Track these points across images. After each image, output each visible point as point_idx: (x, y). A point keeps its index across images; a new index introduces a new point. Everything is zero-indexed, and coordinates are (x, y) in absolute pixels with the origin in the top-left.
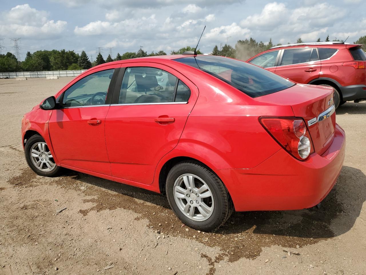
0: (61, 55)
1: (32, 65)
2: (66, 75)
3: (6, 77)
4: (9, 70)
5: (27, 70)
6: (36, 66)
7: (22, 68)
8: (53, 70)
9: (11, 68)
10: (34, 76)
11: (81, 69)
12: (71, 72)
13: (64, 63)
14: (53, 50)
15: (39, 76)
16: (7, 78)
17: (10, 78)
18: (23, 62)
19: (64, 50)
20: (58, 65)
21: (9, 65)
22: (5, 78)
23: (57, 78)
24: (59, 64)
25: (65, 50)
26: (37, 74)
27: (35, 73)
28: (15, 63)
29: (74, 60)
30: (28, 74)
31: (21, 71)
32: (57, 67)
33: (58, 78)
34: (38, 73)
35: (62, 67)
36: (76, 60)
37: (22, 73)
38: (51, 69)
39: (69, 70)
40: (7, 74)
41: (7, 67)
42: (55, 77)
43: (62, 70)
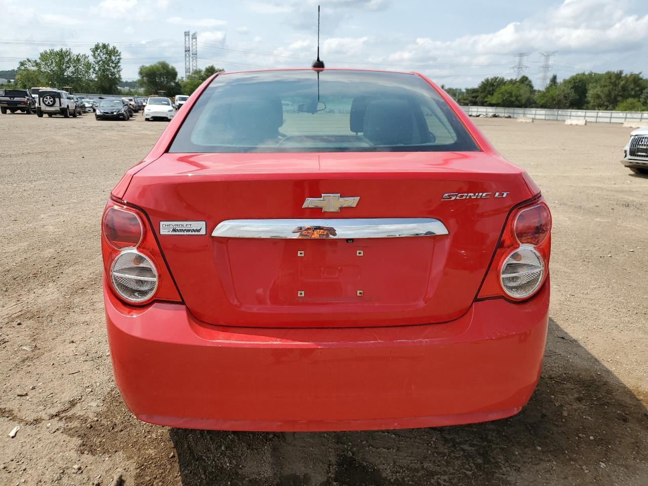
0: (612, 81)
1: (552, 98)
2: (608, 120)
3: (506, 115)
4: (515, 105)
5: (543, 106)
6: (560, 101)
7: (535, 103)
8: (587, 109)
9: (519, 101)
10: (551, 117)
11: (643, 111)
12: (621, 114)
13: (613, 97)
14: (607, 71)
15: (559, 118)
16: (509, 117)
17: (513, 118)
18: (539, 91)
19: (621, 72)
20: (600, 100)
21: (517, 97)
22: (506, 117)
23: (584, 123)
24: (601, 98)
25: (623, 72)
26: (556, 114)
27: (555, 112)
28: (528, 94)
29: (636, 92)
30: (541, 113)
31: (532, 107)
32: (596, 104)
33: (586, 124)
34: (558, 113)
35: (606, 103)
36: (640, 92)
37: (533, 111)
38: (584, 107)
39: (618, 110)
40: (511, 110)
41: (513, 99)
42: (581, 122)
43: (604, 110)
